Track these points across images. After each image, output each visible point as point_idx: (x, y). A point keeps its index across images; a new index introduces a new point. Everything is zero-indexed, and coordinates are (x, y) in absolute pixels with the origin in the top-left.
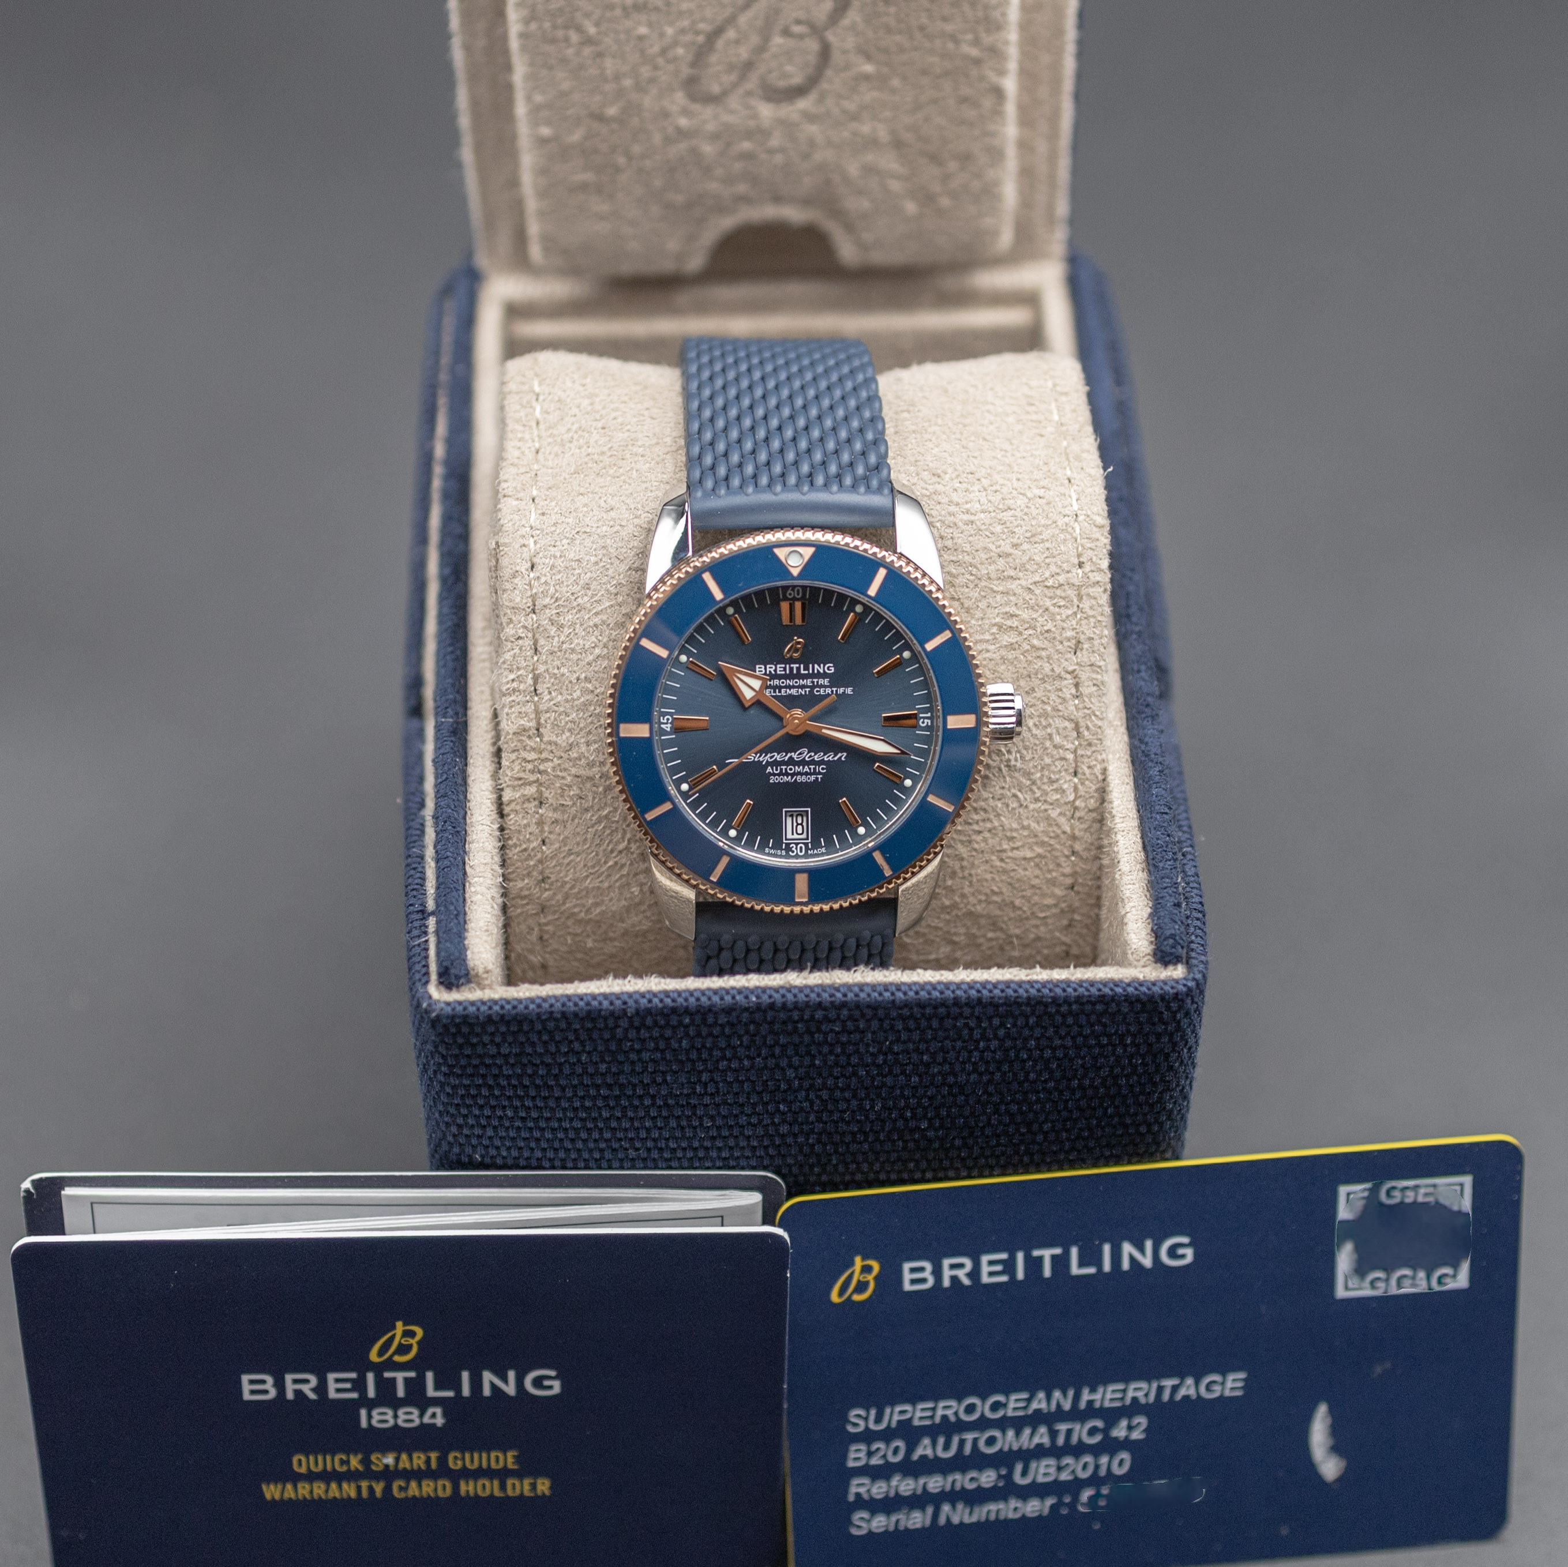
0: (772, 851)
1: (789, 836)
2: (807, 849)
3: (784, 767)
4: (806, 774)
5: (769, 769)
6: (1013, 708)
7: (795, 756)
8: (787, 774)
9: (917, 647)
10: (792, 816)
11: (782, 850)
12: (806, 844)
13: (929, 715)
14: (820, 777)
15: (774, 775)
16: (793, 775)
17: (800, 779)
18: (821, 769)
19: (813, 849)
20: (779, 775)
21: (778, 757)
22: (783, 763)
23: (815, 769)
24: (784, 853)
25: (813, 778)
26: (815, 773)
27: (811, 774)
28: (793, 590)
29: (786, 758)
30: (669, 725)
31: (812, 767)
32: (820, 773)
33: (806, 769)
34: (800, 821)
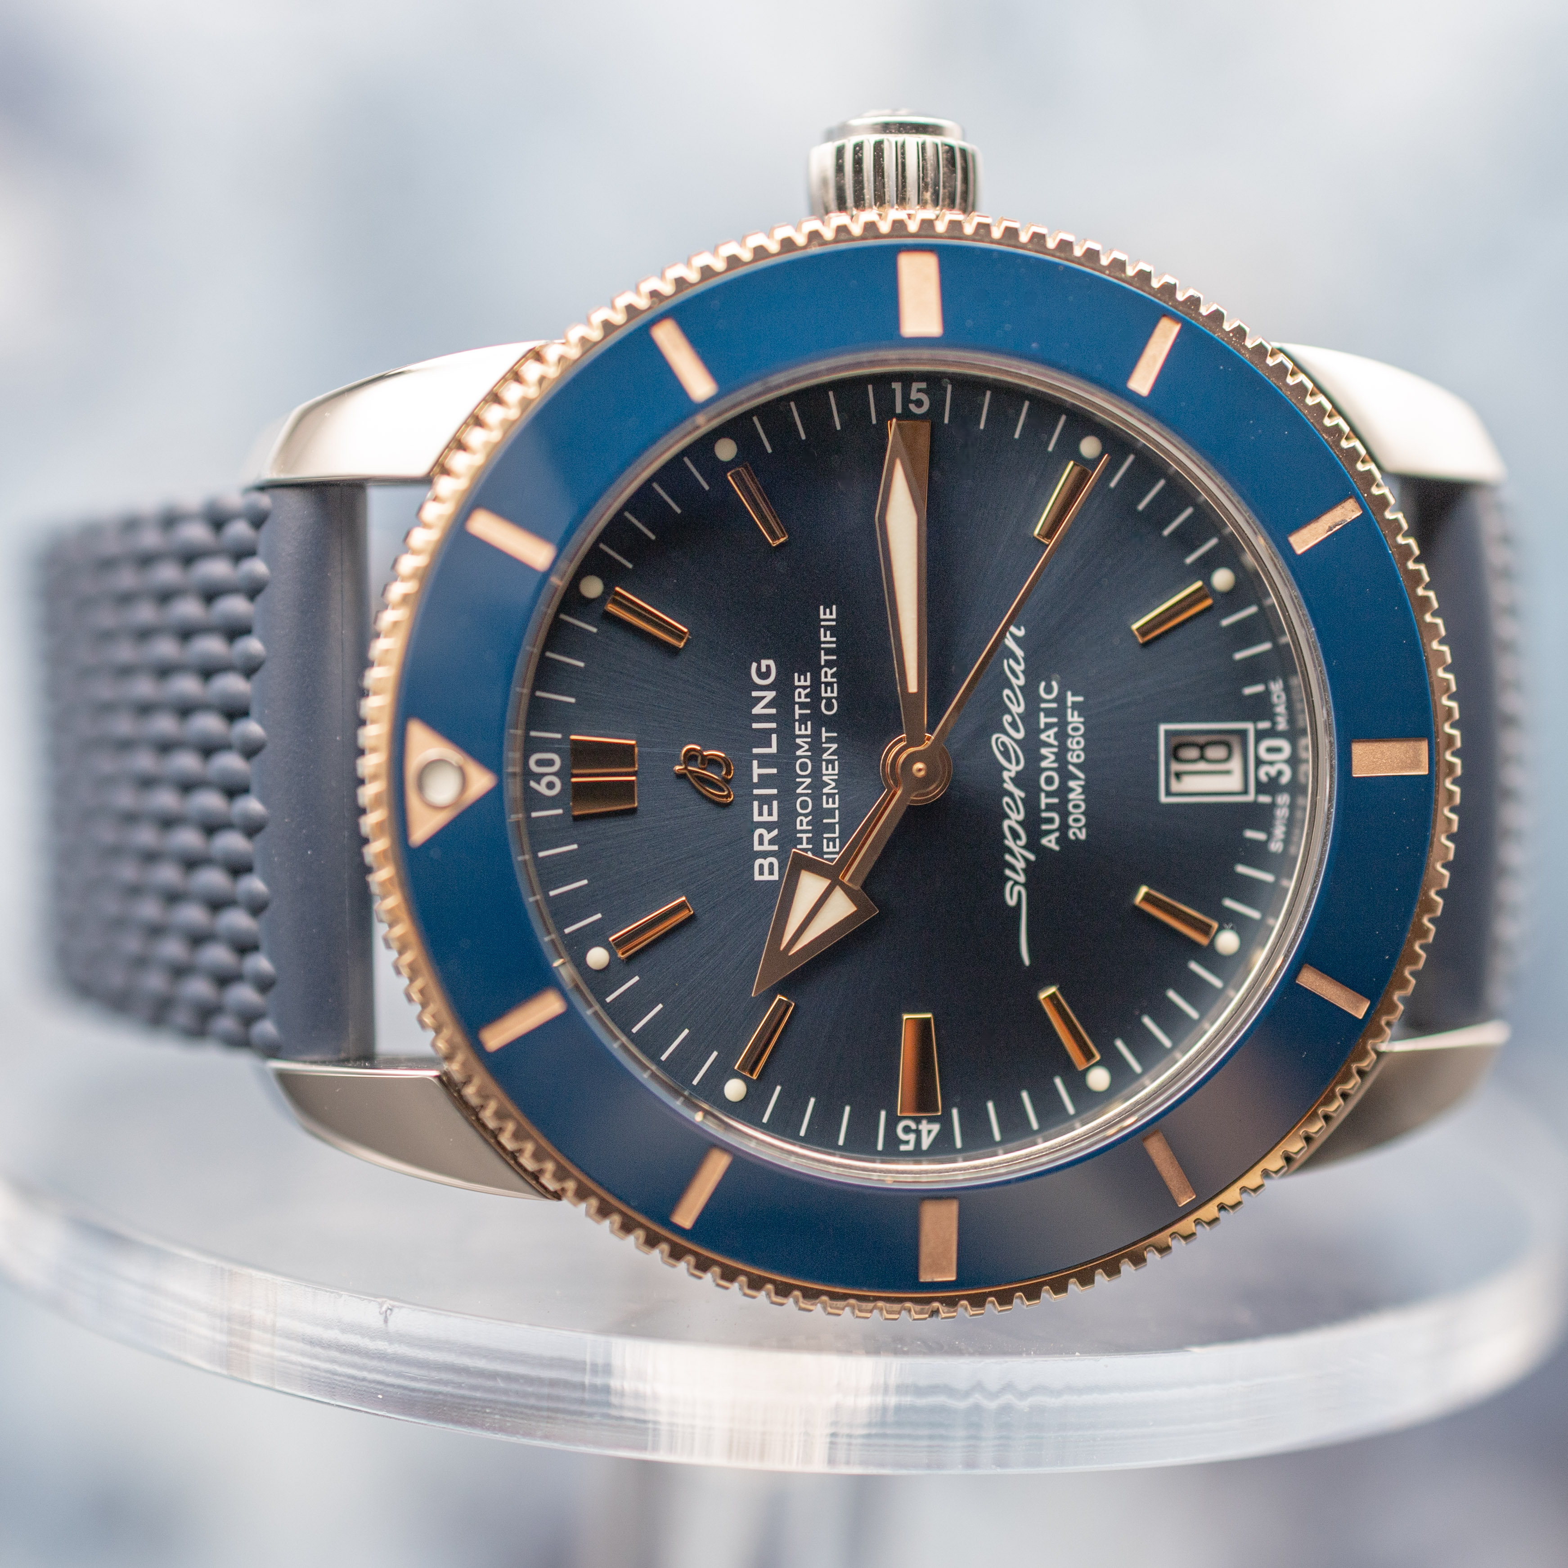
0: (1279, 831)
1: (1233, 782)
2: (1272, 733)
3: (1044, 801)
4: (1062, 736)
5: (1050, 842)
6: (878, 148)
7: (1011, 769)
8: (1063, 792)
9: (703, 423)
10: (1178, 775)
11: (1273, 805)
12: (1261, 735)
13: (897, 386)
14: (1070, 699)
15: (1064, 827)
16: (1066, 776)
17: (1076, 755)
18: (1048, 695)
19: (1271, 716)
20: (1064, 815)
21: (1014, 818)
22: (1031, 805)
23: (1049, 713)
24: (1283, 799)
25: (1074, 719)
26: (1060, 712)
27: (1063, 724)
28: (538, 777)
29: (1019, 793)
30: (924, 1126)
31: (1043, 720)
32: (1061, 699)
33: (1048, 736)
34: (1193, 753)
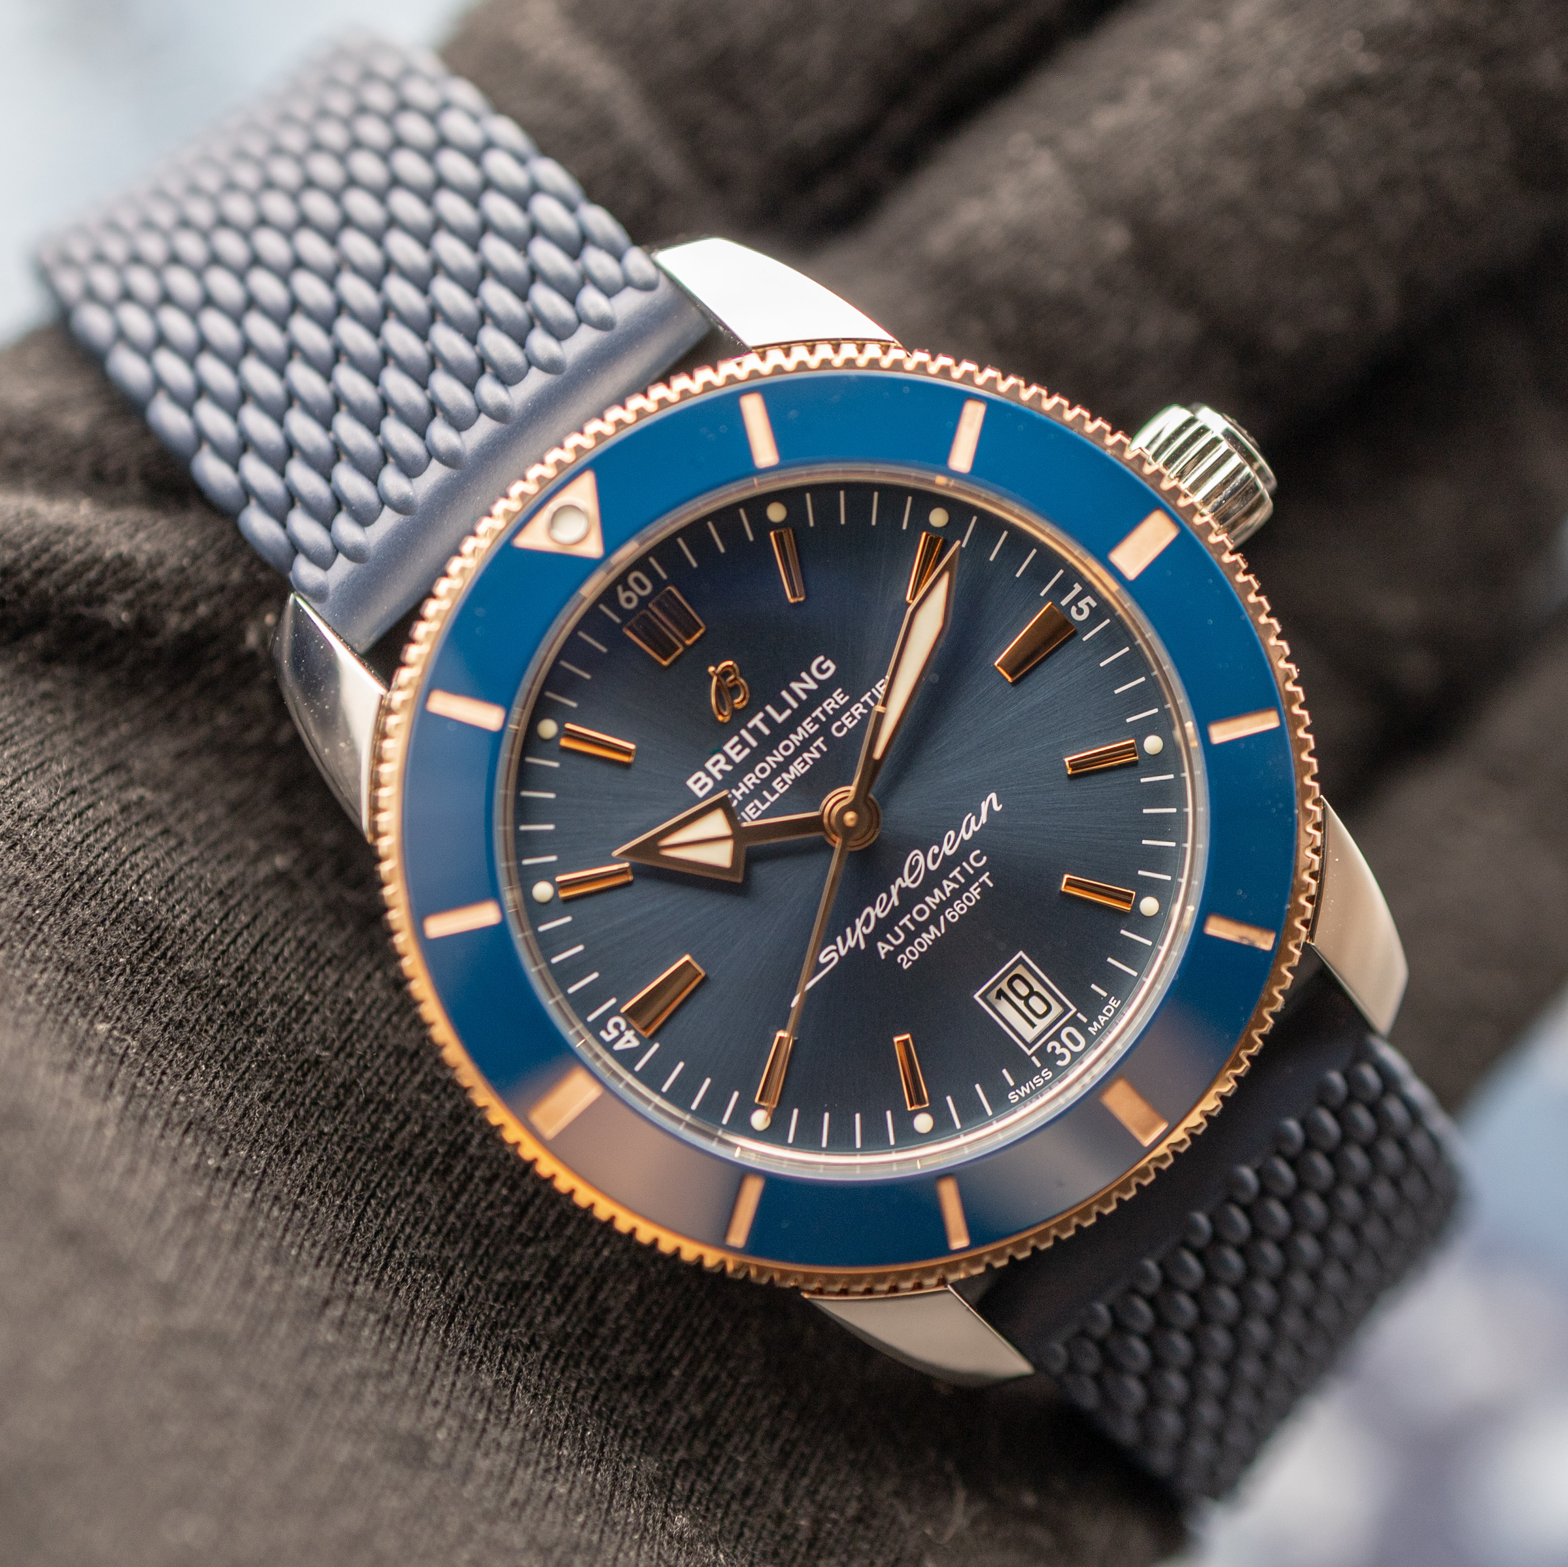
0: (1024, 1090)
1: (1030, 1034)
2: (1082, 1028)
3: (905, 920)
4: (956, 895)
5: (883, 949)
6: (1215, 442)
7: (906, 881)
8: (922, 928)
9: (942, 483)
10: (1001, 994)
11: (1038, 1071)
12: (1074, 1022)
13: (1078, 588)
14: (985, 878)
15: (900, 949)
16: (934, 919)
17: (953, 914)
18: (974, 861)
19: (1093, 1018)
20: (909, 942)
21: (877, 912)
22: (896, 914)
23: (963, 872)
24: (1047, 1074)
25: (974, 892)
26: (970, 879)
27: (965, 888)
28: (627, 588)
29: (895, 900)
30: (629, 1035)
31: (955, 873)
32: (979, 872)
33: (949, 886)
34: (1024, 991)
